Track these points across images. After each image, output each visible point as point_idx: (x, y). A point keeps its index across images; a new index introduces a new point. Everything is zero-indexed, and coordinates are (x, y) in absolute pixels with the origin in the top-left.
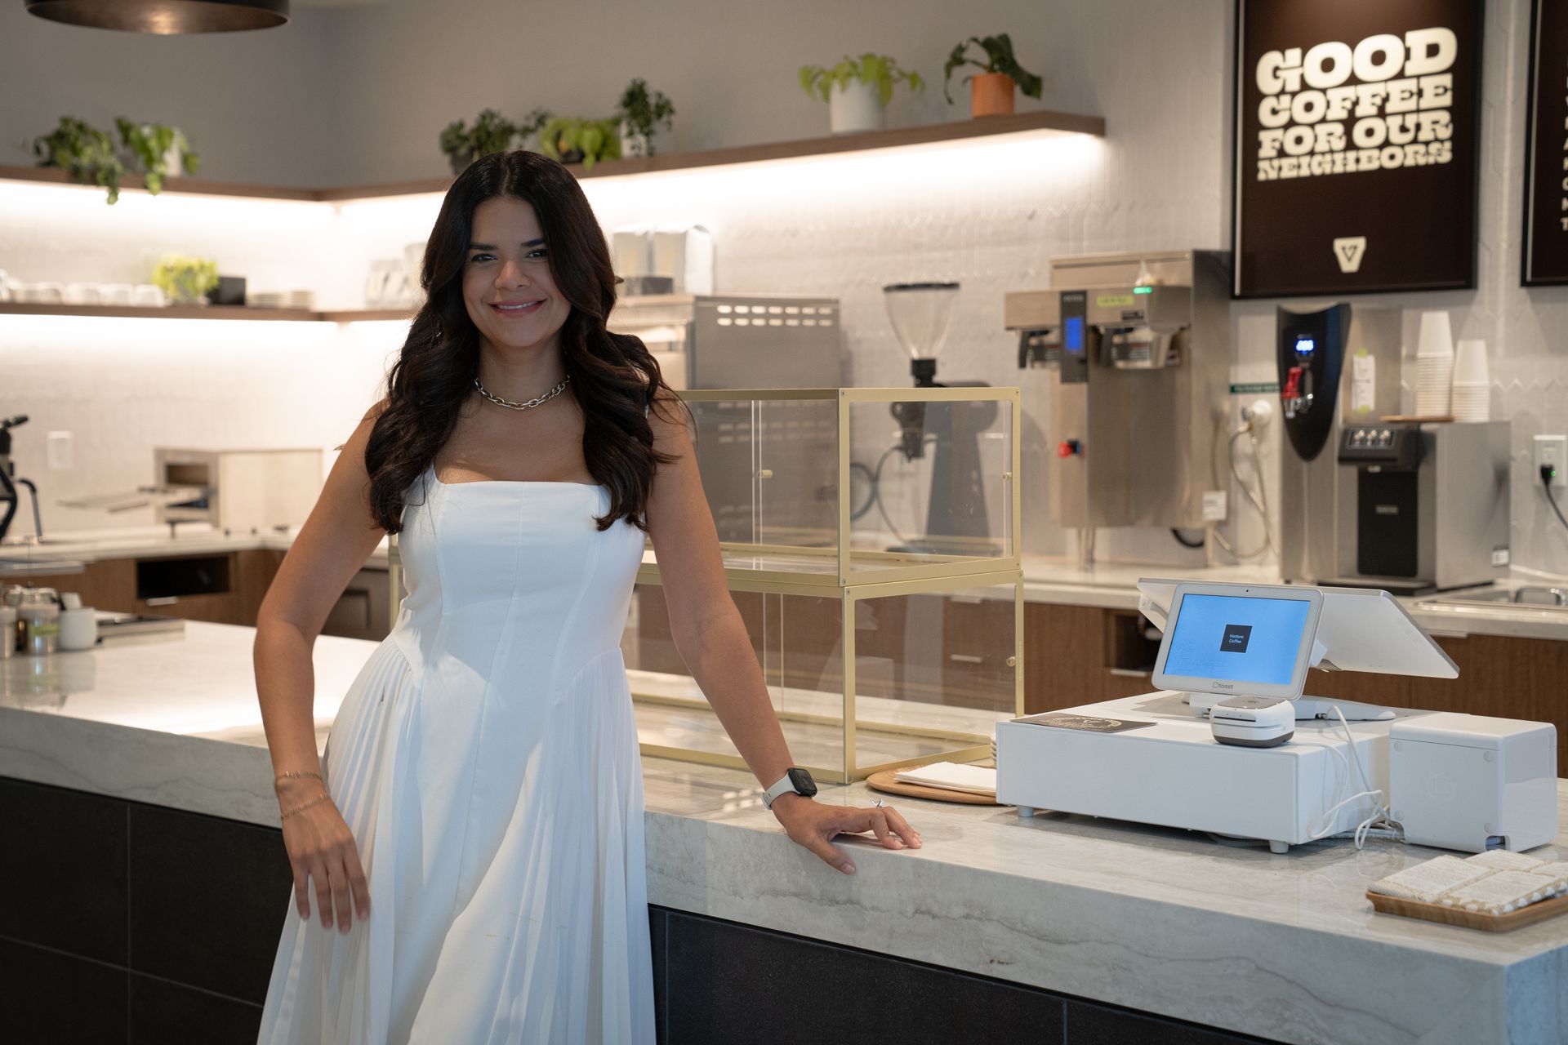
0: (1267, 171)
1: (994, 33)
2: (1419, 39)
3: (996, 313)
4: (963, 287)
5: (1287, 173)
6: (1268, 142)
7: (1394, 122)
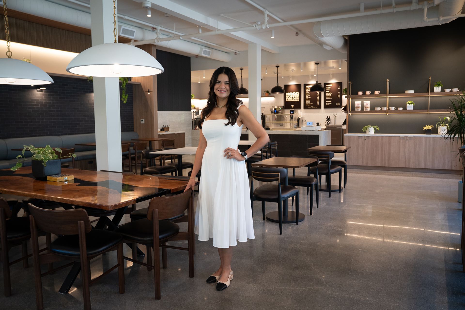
0: (287, 101)
1: (267, 90)
2: (297, 93)
3: (269, 110)
4: (265, 108)
5: (288, 101)
6: (287, 99)
7: (295, 98)
